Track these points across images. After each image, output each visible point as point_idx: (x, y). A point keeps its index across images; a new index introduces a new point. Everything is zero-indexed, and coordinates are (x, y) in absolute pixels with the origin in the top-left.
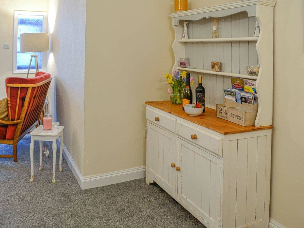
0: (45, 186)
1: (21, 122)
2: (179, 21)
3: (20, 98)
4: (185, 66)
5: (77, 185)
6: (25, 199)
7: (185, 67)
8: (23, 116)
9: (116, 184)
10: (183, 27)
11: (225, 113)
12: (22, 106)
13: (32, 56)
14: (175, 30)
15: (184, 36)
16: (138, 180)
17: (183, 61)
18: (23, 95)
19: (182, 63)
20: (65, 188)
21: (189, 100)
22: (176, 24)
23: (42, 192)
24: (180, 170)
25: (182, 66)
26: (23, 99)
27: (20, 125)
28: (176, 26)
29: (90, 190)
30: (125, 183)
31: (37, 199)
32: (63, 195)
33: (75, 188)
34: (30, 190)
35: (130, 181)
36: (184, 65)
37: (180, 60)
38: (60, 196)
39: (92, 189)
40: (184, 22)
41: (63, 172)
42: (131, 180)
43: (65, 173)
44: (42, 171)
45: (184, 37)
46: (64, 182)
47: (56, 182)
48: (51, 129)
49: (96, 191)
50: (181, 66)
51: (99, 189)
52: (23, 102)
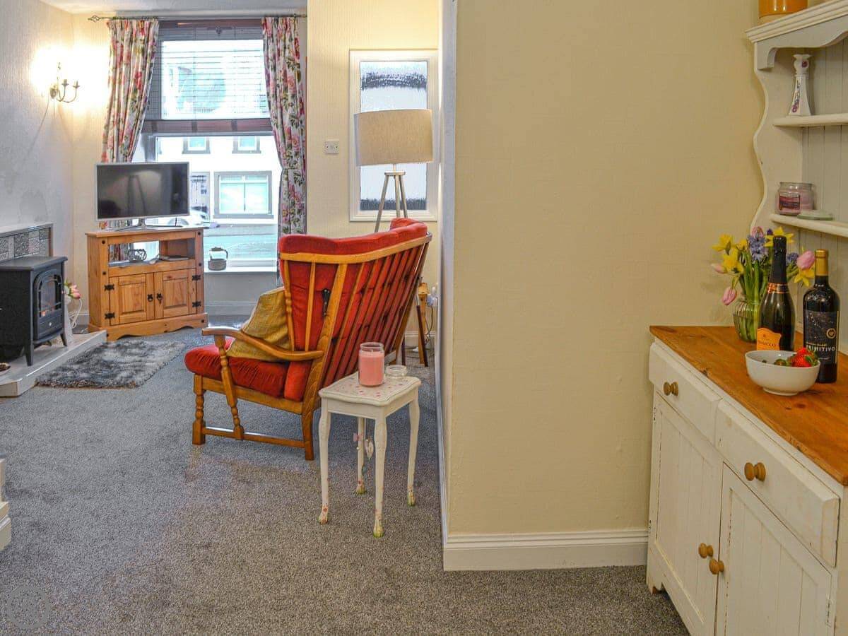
0: (351, 540)
1: (321, 357)
2: (774, 54)
3: (316, 292)
4: (794, 211)
5: (436, 552)
6: (285, 569)
7: (794, 215)
8: (326, 340)
9: (550, 571)
10: (794, 71)
12: (321, 314)
13: (387, 176)
14: (763, 85)
15: (793, 103)
16: (624, 569)
17: (788, 194)
18: (323, 284)
19: (784, 200)
20: (397, 556)
21: (779, 336)
22: (765, 66)
23: (335, 558)
24: (722, 571)
25: (785, 210)
26: (323, 295)
27: (319, 364)
28: (768, 70)
29: (467, 574)
30: (577, 572)
31: (315, 574)
32: (384, 576)
33: (425, 562)
34: (308, 544)
35: (594, 570)
36: (792, 207)
37: (780, 189)
38: (376, 577)
39: (474, 572)
40: (795, 56)
41: (416, 507)
42: (601, 565)
43: (420, 511)
44: (363, 496)
45: (795, 109)
46: (403, 539)
47: (384, 534)
48: (379, 386)
49: (480, 582)
50: (781, 209)
51: (492, 578)
52: (326, 303)
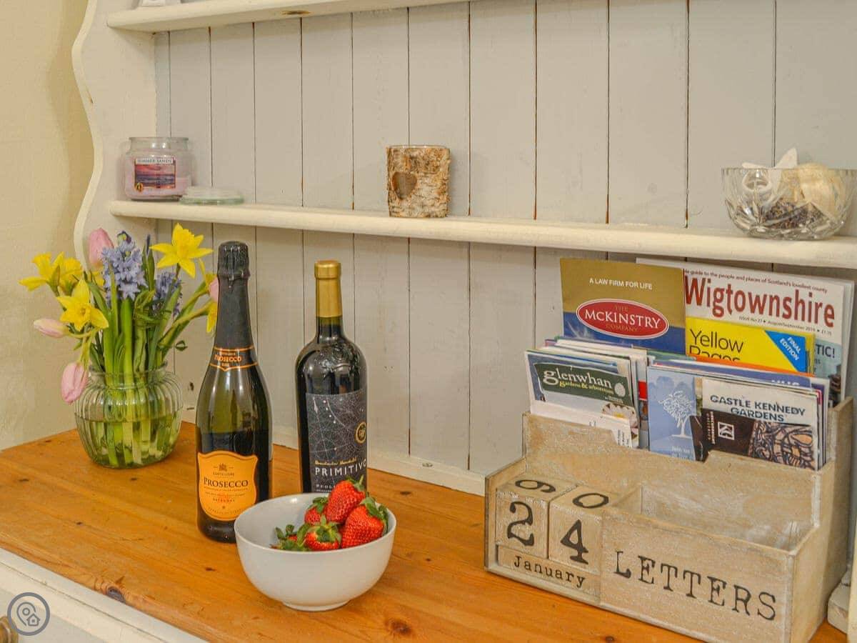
4: (167, 192)
11: (566, 541)
17: (151, 159)
19: (144, 171)
25: (149, 191)
36: (159, 186)
37: (132, 150)
50: (139, 190)
